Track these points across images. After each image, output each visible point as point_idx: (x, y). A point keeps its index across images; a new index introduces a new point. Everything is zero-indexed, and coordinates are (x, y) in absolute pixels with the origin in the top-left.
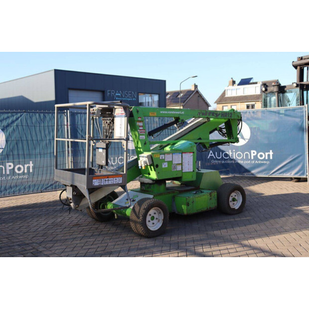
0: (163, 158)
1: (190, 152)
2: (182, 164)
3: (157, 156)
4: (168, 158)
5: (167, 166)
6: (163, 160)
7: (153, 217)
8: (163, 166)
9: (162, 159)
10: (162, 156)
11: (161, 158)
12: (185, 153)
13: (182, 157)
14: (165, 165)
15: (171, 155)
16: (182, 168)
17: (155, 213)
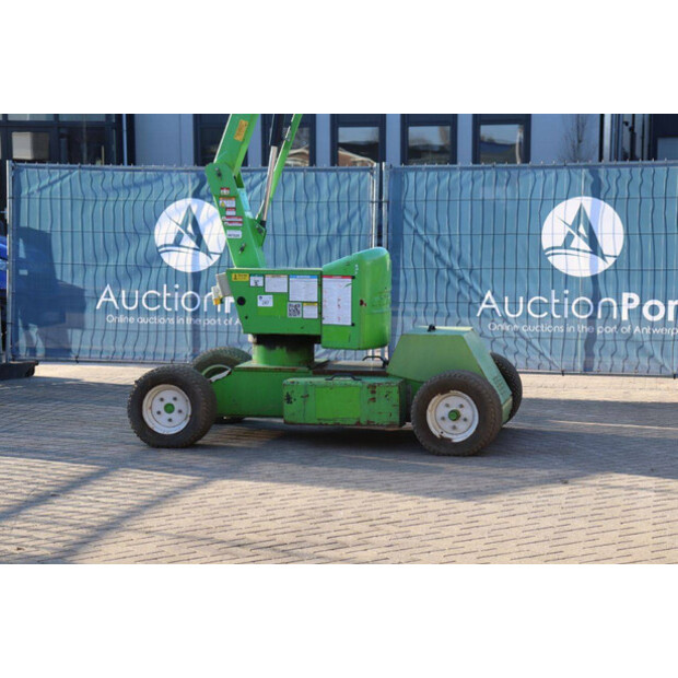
0: (261, 284)
1: (344, 277)
2: (320, 304)
3: (240, 279)
4: (276, 285)
5: (271, 304)
6: (262, 290)
7: (172, 405)
8: (260, 304)
9: (256, 286)
10: (257, 278)
11: (252, 284)
12: (330, 276)
13: (320, 285)
14: (265, 302)
15: (284, 279)
16: (320, 313)
17: (175, 399)
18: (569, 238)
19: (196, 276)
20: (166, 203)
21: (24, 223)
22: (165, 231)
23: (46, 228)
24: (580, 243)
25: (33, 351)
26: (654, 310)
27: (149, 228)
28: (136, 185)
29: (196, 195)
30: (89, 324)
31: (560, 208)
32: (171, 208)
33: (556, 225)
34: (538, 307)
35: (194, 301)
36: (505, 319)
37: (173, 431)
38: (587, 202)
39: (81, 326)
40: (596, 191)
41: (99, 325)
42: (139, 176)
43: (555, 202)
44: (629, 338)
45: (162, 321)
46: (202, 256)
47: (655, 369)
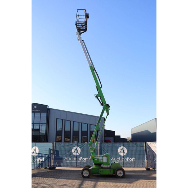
1: (106, 156)
3: (93, 157)
7: (86, 173)
8: (96, 160)
9: (95, 158)
12: (104, 156)
13: (103, 158)
15: (99, 157)
16: (103, 161)
18: (121, 151)
19: (77, 156)
20: (73, 147)
21: (56, 149)
22: (73, 150)
23: (58, 150)
24: (122, 152)
25: (56, 165)
26: (131, 159)
27: (71, 150)
28: (70, 145)
29: (77, 146)
30: (63, 162)
31: (120, 148)
32: (74, 148)
33: (120, 150)
34: (118, 159)
35: (76, 159)
36: (114, 161)
37: (87, 176)
38: (123, 147)
39: (62, 162)
40: (124, 146)
41: (64, 162)
42: (70, 144)
43: (119, 147)
44: (128, 163)
45: (72, 162)
46: (78, 153)
47: (131, 167)
